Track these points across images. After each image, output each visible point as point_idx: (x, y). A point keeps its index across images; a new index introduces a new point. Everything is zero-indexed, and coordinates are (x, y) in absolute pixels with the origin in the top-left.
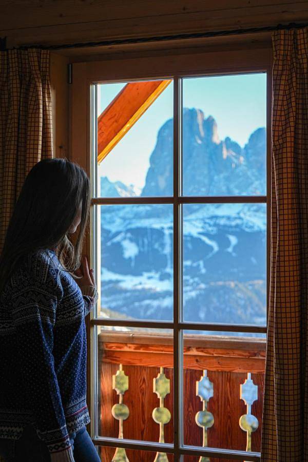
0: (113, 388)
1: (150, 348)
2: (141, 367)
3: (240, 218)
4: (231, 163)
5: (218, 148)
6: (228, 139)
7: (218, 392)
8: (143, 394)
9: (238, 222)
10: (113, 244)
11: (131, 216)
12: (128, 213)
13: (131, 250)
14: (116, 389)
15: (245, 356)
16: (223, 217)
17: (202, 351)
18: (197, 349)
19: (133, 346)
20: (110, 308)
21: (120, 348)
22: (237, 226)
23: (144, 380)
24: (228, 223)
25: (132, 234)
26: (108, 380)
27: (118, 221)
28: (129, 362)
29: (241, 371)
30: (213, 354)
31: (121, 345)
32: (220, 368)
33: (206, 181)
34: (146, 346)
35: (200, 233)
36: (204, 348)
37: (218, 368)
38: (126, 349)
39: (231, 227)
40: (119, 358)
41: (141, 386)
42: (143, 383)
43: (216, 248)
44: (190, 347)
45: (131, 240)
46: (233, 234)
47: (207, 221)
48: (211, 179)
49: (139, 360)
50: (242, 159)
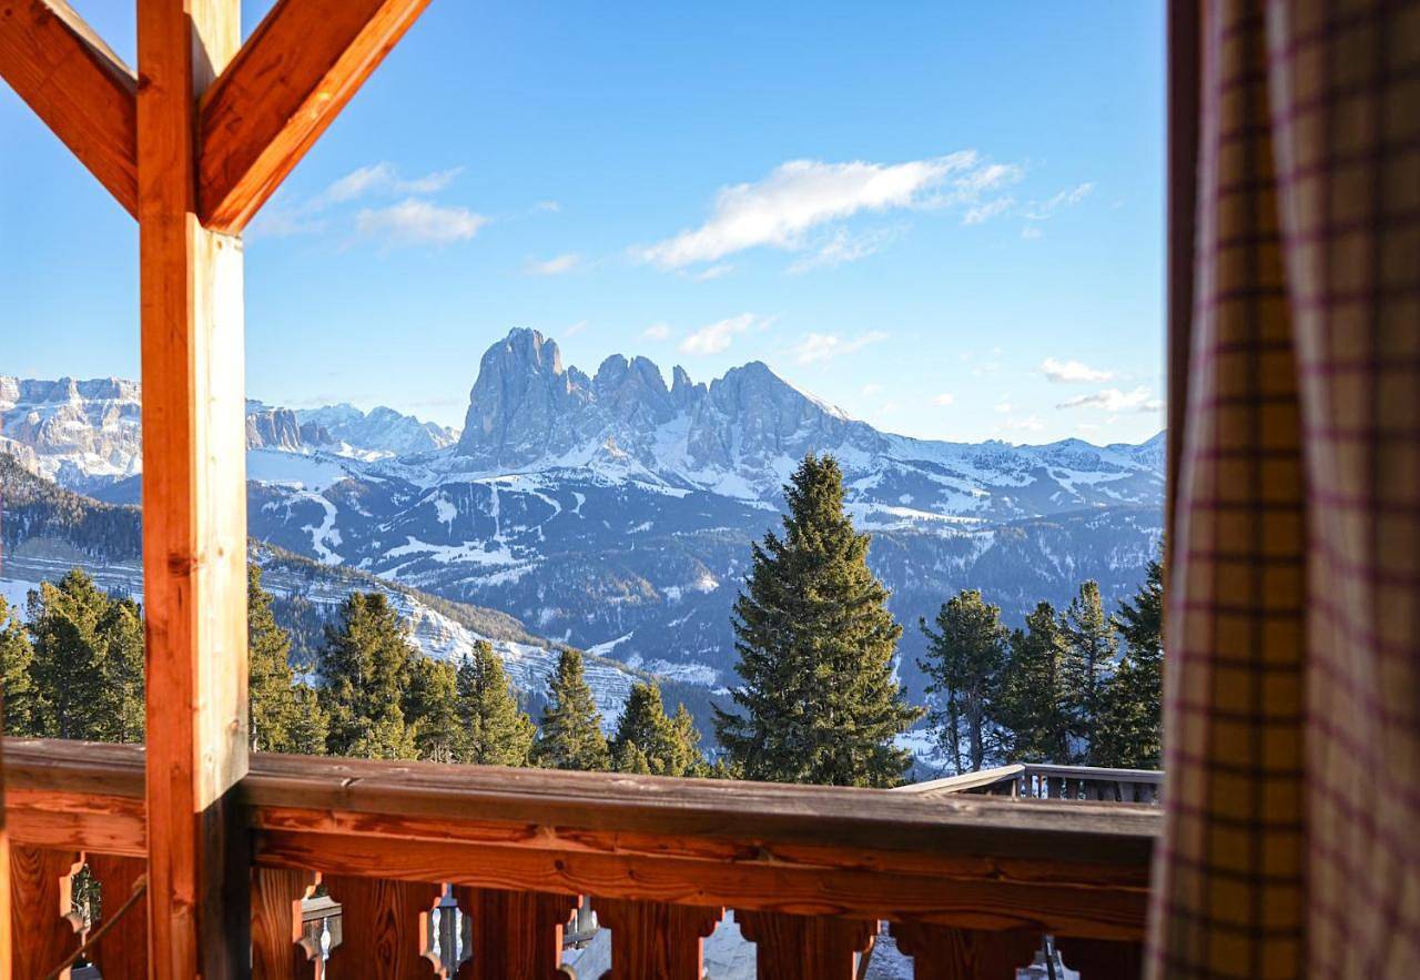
0: (295, 940)
1: (407, 824)
2: (380, 881)
3: (590, 471)
4: (578, 399)
5: (559, 380)
6: (572, 368)
7: (629, 961)
8: (388, 961)
9: (587, 475)
10: (423, 505)
11: (447, 468)
12: (443, 464)
13: (447, 512)
14: (303, 943)
15: (719, 856)
16: (567, 469)
17: (576, 839)
18: (558, 829)
19: (351, 819)
20: (419, 588)
21: (309, 823)
22: (585, 480)
23: (390, 914)
24: (573, 476)
25: (448, 492)
26: (280, 915)
27: (431, 475)
28: (340, 866)
29: (703, 901)
30: (612, 850)
31: (315, 816)
32: (636, 891)
33: (545, 423)
34: (393, 822)
35: (535, 490)
36: (584, 830)
37: (627, 891)
38: (328, 827)
39: (577, 481)
40: (310, 851)
41: (380, 937)
42: (387, 928)
43: (559, 509)
44: (535, 827)
45: (448, 500)
46: (581, 490)
47: (547, 474)
48: (552, 421)
49: (374, 858)
50: (591, 394)
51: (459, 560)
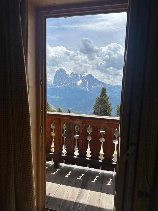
6: (67, 74)
33: (64, 81)
35: (62, 89)
43: (65, 92)
46: (68, 89)
51: (53, 98)
